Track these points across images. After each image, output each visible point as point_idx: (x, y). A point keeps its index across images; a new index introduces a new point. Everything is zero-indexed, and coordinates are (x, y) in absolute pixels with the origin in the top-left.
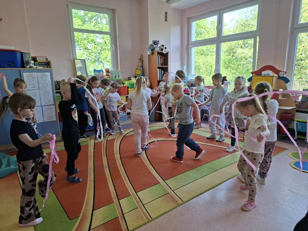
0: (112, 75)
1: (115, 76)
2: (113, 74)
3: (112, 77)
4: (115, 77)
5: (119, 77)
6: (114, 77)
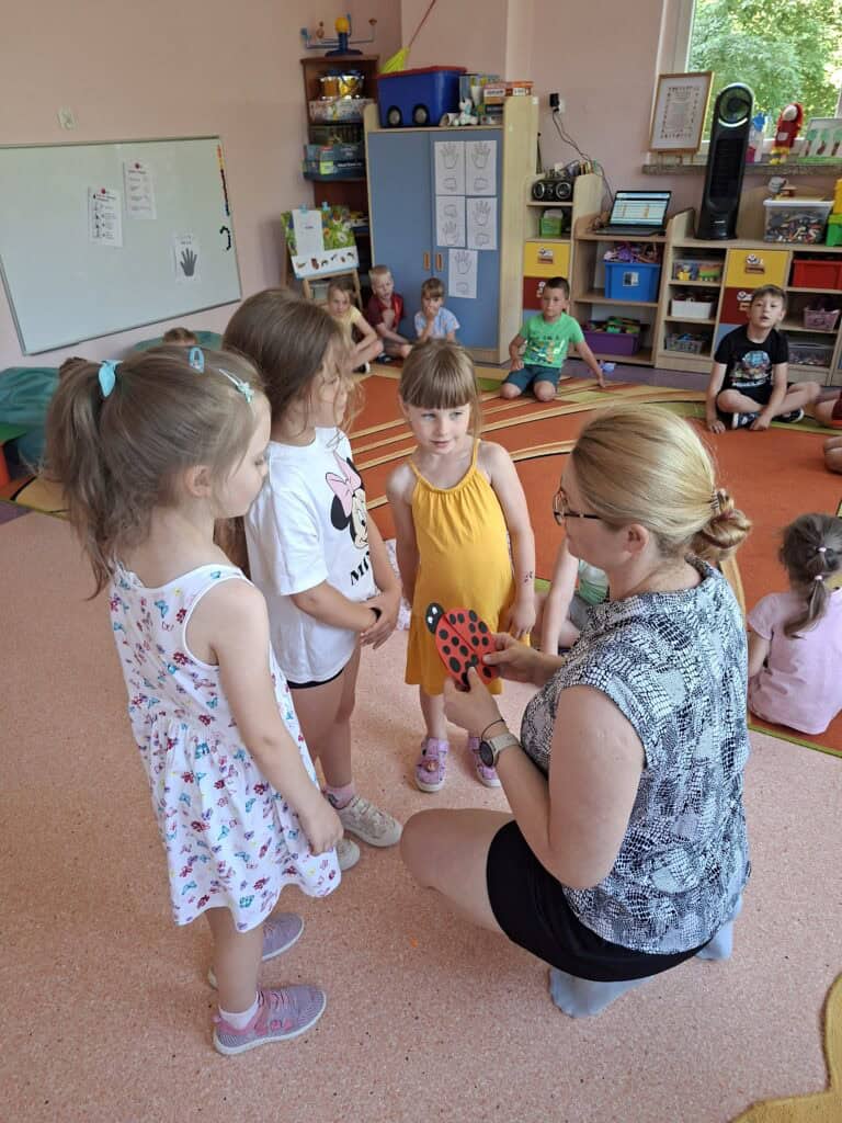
0: (810, 143)
1: (820, 146)
2: (819, 135)
3: (807, 153)
4: (820, 151)
5: (834, 153)
6: (813, 153)
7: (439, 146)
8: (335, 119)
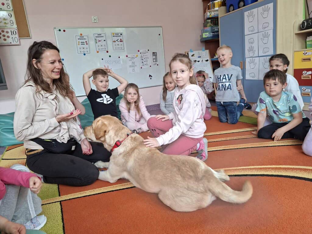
7: (246, 14)
8: (211, 17)
